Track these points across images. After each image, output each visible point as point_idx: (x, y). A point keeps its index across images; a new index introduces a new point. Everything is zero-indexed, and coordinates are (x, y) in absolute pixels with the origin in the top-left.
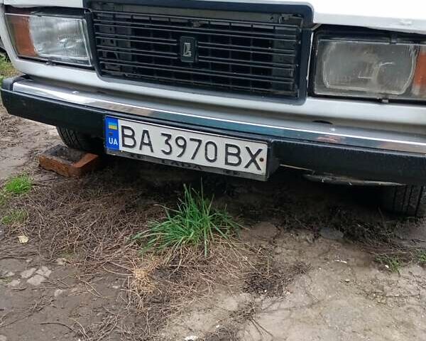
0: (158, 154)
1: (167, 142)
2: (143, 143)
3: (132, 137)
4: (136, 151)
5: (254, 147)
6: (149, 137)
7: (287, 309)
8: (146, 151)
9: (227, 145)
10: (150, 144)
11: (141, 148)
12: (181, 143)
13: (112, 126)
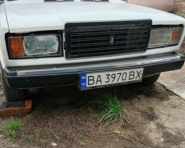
0: (104, 83)
1: (108, 78)
2: (97, 81)
3: (93, 80)
4: (94, 85)
5: (139, 70)
6: (100, 78)
8: (99, 84)
9: (130, 72)
10: (100, 81)
11: (96, 84)
12: (113, 76)
13: (83, 78)
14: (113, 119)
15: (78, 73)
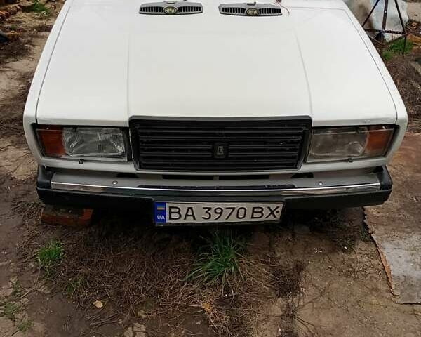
0: (199, 220)
1: (207, 212)
2: (187, 215)
3: (179, 213)
4: (181, 221)
5: (273, 206)
6: (192, 211)
7: (310, 302)
8: (190, 220)
9: (254, 208)
10: (193, 215)
11: (185, 219)
12: (219, 211)
13: (160, 208)
14: (210, 279)
15: (153, 199)
